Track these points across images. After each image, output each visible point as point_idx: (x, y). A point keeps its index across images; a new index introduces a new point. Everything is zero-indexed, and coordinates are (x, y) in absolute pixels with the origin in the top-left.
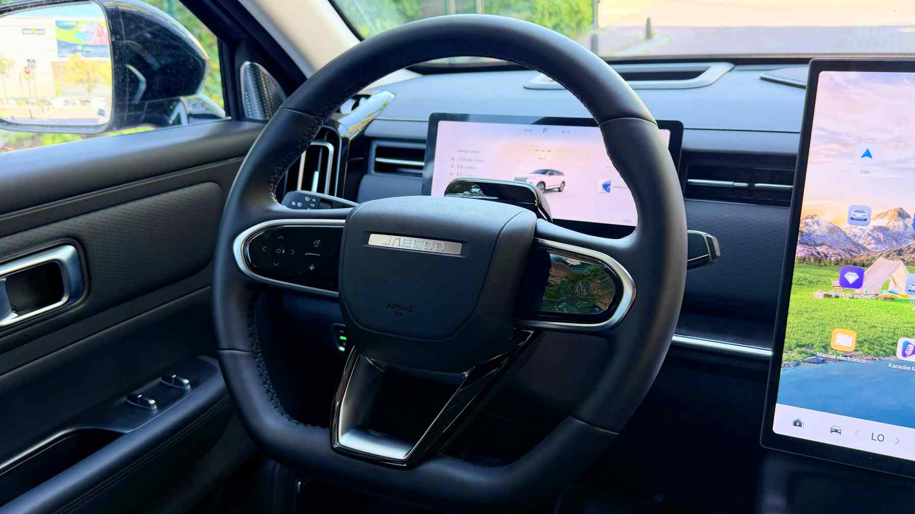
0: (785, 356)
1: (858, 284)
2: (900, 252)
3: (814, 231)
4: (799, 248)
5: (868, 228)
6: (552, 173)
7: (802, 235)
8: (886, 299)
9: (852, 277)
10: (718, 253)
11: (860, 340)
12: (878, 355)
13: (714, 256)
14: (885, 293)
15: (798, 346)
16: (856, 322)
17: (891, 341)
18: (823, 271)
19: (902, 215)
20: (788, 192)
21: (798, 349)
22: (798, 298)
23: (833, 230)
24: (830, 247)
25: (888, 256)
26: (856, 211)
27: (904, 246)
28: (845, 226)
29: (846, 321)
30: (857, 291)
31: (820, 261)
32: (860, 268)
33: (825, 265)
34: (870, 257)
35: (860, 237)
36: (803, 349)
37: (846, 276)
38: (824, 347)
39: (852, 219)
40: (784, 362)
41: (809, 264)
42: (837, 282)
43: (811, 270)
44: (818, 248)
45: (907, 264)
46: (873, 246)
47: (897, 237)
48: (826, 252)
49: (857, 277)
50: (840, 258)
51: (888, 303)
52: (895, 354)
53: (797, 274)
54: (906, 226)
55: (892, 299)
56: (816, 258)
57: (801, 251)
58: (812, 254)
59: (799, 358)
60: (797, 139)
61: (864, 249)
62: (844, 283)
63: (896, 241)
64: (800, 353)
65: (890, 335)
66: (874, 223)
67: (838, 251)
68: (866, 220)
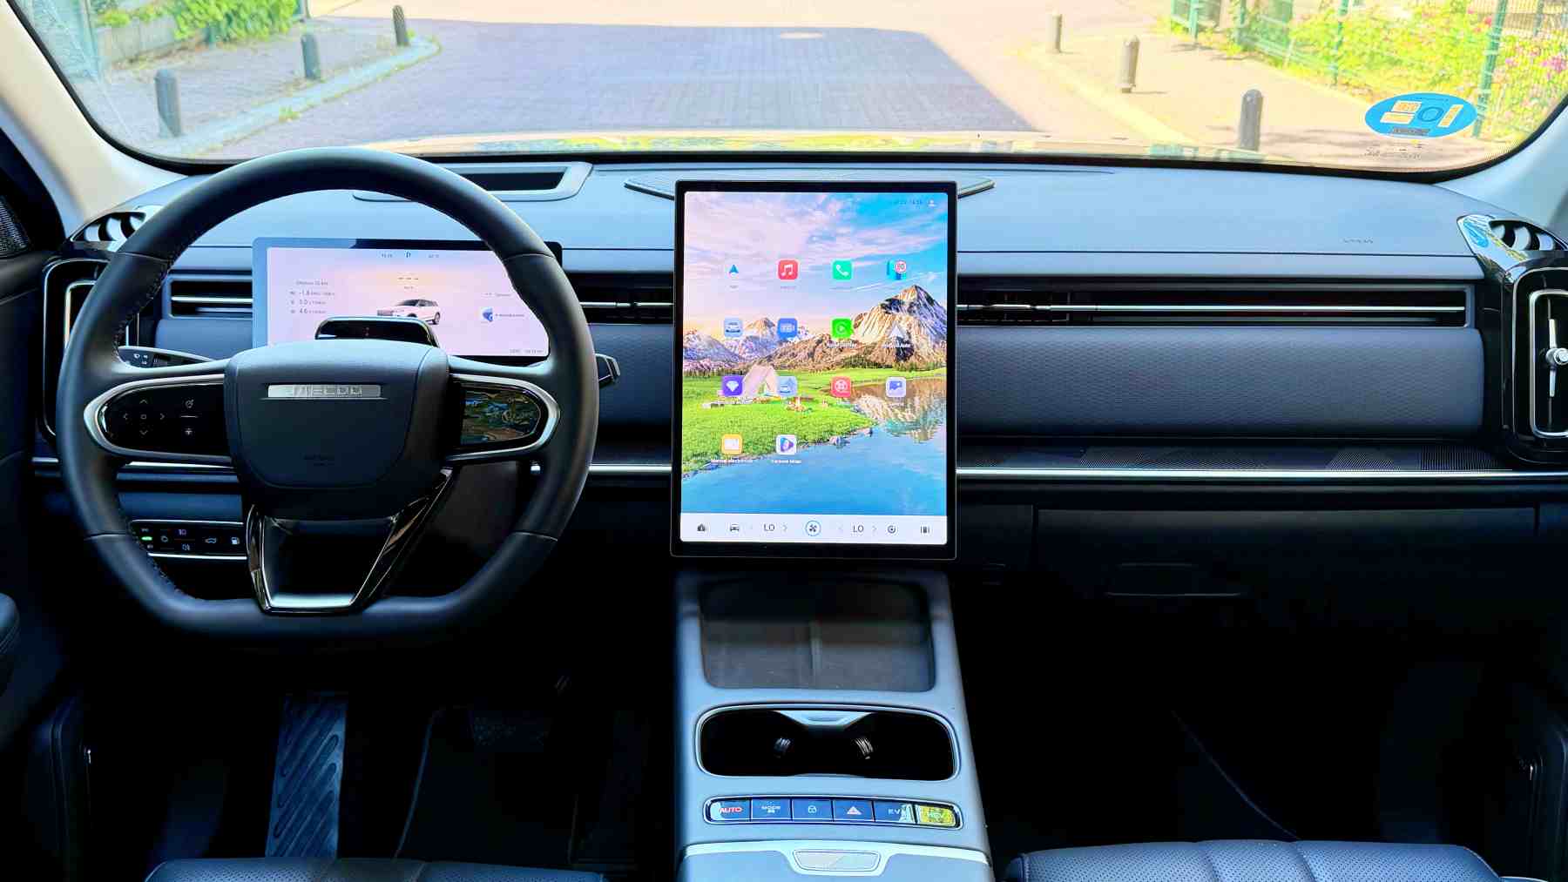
0: (683, 467)
1: (739, 391)
2: (770, 358)
3: (696, 346)
4: (685, 363)
5: (741, 339)
6: (423, 303)
7: (687, 351)
8: (762, 402)
9: (733, 386)
10: (619, 373)
11: (745, 442)
12: (761, 454)
13: (615, 375)
14: (763, 397)
15: (694, 455)
16: (740, 426)
17: (771, 440)
18: (708, 383)
19: (768, 324)
20: (667, 310)
21: (694, 458)
22: (689, 411)
23: (713, 343)
24: (711, 359)
25: (760, 363)
26: (731, 324)
27: (772, 352)
28: (722, 339)
29: (732, 426)
30: (739, 397)
31: (703, 372)
32: (739, 375)
33: (709, 376)
34: (746, 366)
35: (736, 347)
36: (699, 458)
37: (728, 385)
38: (716, 453)
39: (727, 331)
40: (683, 473)
41: (694, 377)
42: (720, 392)
43: (697, 383)
44: (701, 362)
45: (776, 368)
46: (747, 354)
47: (765, 345)
48: (708, 364)
49: (737, 385)
50: (720, 369)
51: (765, 405)
52: (775, 451)
53: (687, 386)
54: (772, 334)
55: (768, 401)
56: (700, 371)
57: (687, 366)
58: (697, 368)
59: (696, 467)
60: (672, 255)
61: (740, 358)
62: (727, 392)
63: (766, 347)
64: (696, 462)
65: (769, 434)
66: (747, 333)
67: (718, 363)
68: (738, 331)
